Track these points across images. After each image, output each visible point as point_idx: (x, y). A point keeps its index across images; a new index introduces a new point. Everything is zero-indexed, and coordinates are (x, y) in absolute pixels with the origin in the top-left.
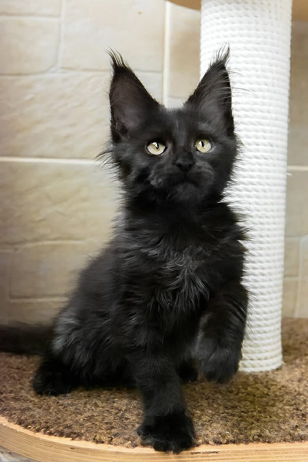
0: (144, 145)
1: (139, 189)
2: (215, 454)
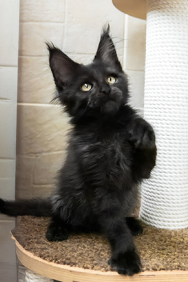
0: (80, 87)
2: (153, 276)
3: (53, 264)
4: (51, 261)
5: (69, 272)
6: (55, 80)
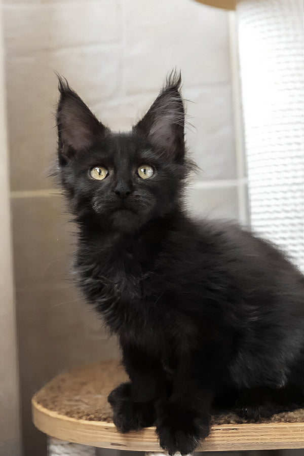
0: (88, 170)
3: (84, 422)
4: (80, 418)
5: (104, 429)
6: (59, 144)
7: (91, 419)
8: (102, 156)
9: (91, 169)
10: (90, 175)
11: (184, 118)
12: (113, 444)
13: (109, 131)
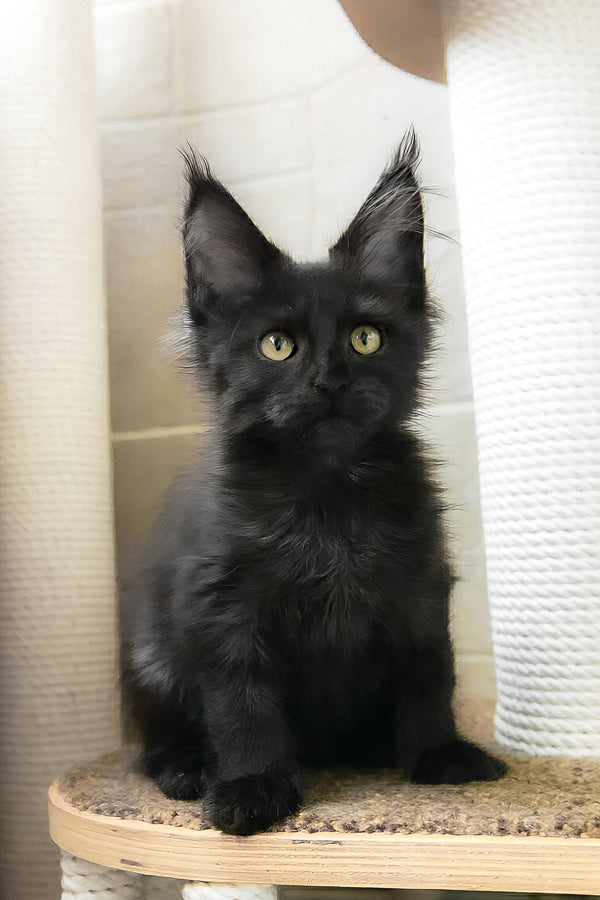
0: (255, 340)
1: (245, 422)
2: (336, 846)
7: (98, 812)
8: (282, 312)
9: (261, 338)
10: (260, 351)
11: (422, 221)
12: (123, 861)
13: (289, 259)
